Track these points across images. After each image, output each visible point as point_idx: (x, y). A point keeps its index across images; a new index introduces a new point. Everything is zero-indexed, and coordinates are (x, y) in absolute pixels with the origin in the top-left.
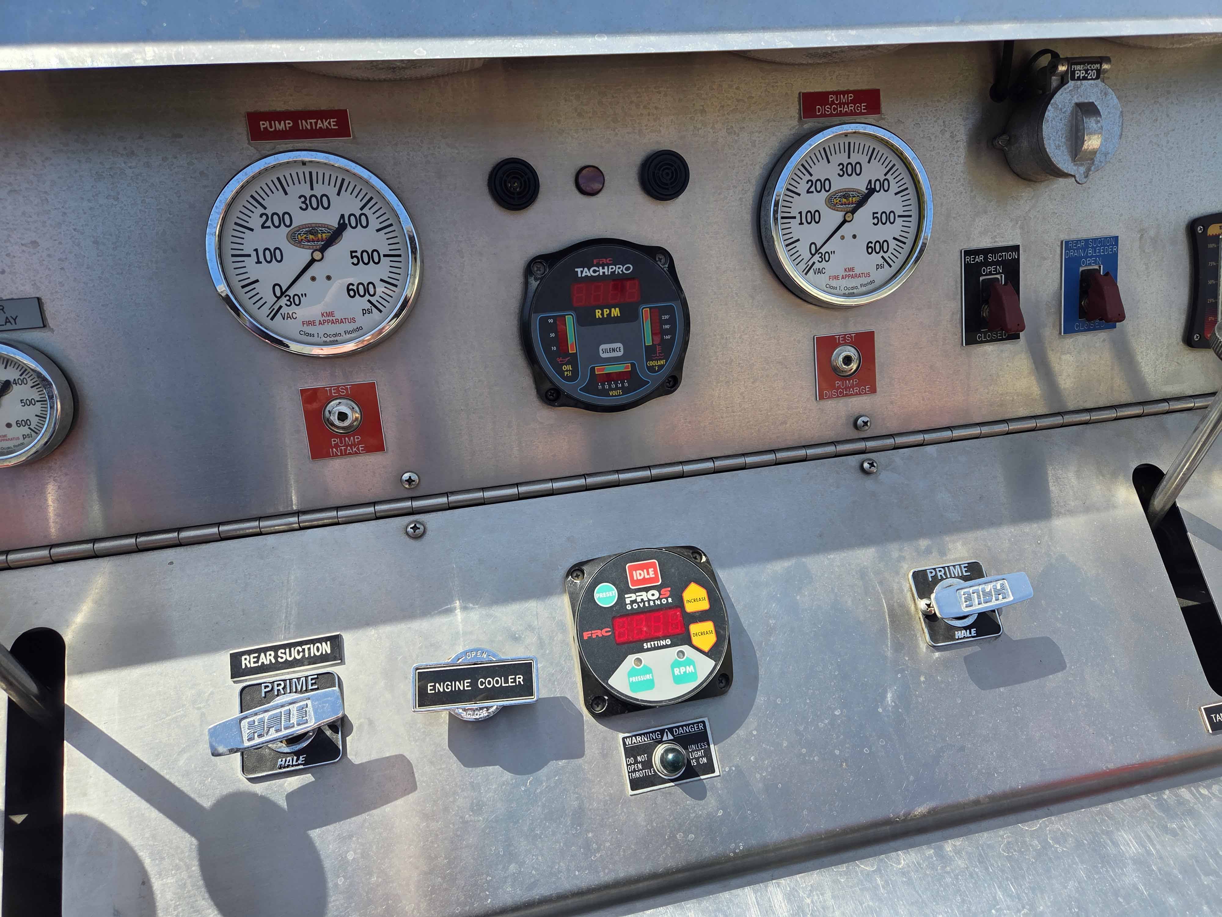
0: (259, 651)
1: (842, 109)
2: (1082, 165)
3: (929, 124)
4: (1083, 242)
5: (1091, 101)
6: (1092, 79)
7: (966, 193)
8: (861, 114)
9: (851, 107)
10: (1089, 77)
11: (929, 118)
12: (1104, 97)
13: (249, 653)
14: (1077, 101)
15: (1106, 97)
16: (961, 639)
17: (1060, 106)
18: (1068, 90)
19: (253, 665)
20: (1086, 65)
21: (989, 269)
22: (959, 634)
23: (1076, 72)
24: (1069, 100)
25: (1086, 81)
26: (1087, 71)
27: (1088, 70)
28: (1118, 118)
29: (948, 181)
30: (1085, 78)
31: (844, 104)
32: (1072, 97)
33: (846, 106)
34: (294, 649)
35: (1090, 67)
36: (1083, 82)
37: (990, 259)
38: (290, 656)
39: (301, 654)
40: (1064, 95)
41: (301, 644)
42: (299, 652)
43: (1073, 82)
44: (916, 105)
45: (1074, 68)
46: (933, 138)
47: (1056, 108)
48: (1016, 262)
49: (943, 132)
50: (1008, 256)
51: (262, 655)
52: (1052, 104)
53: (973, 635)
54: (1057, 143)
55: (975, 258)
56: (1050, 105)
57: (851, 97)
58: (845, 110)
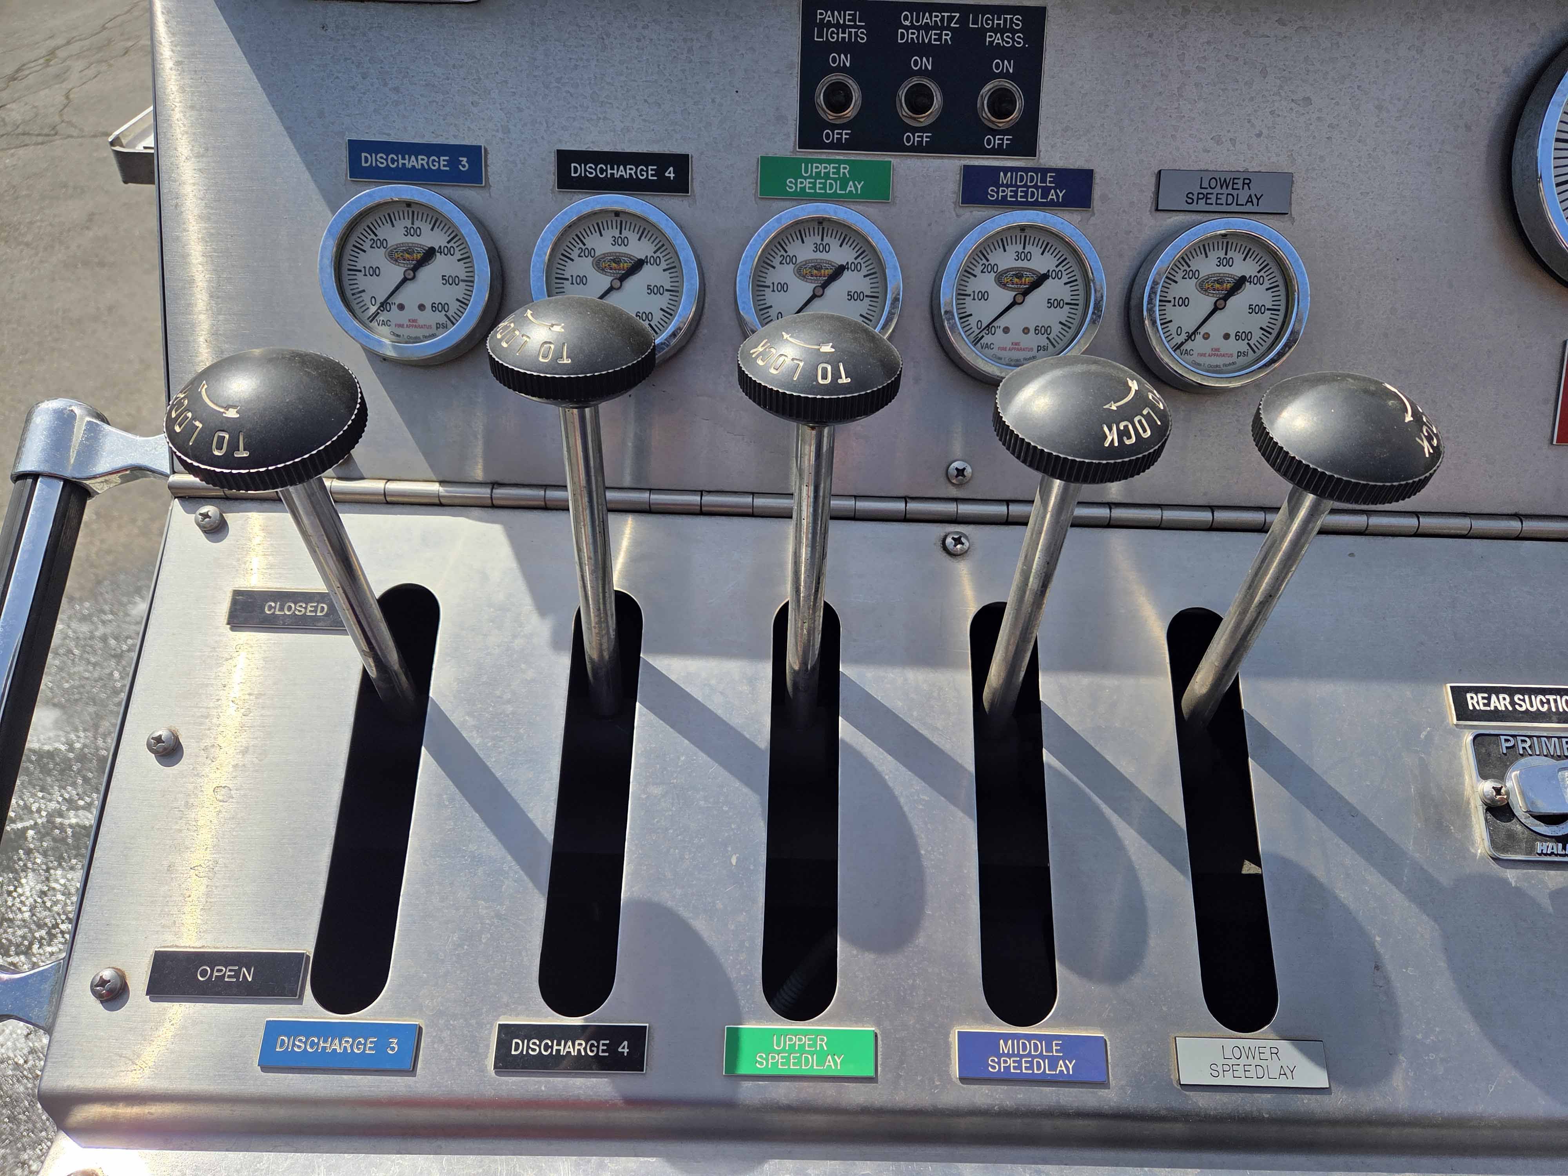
0: (1490, 691)
13: (1477, 690)
19: (1482, 708)
34: (1536, 697)
38: (1532, 706)
39: (1546, 706)
41: (1544, 692)
42: (1542, 703)
51: (1494, 697)
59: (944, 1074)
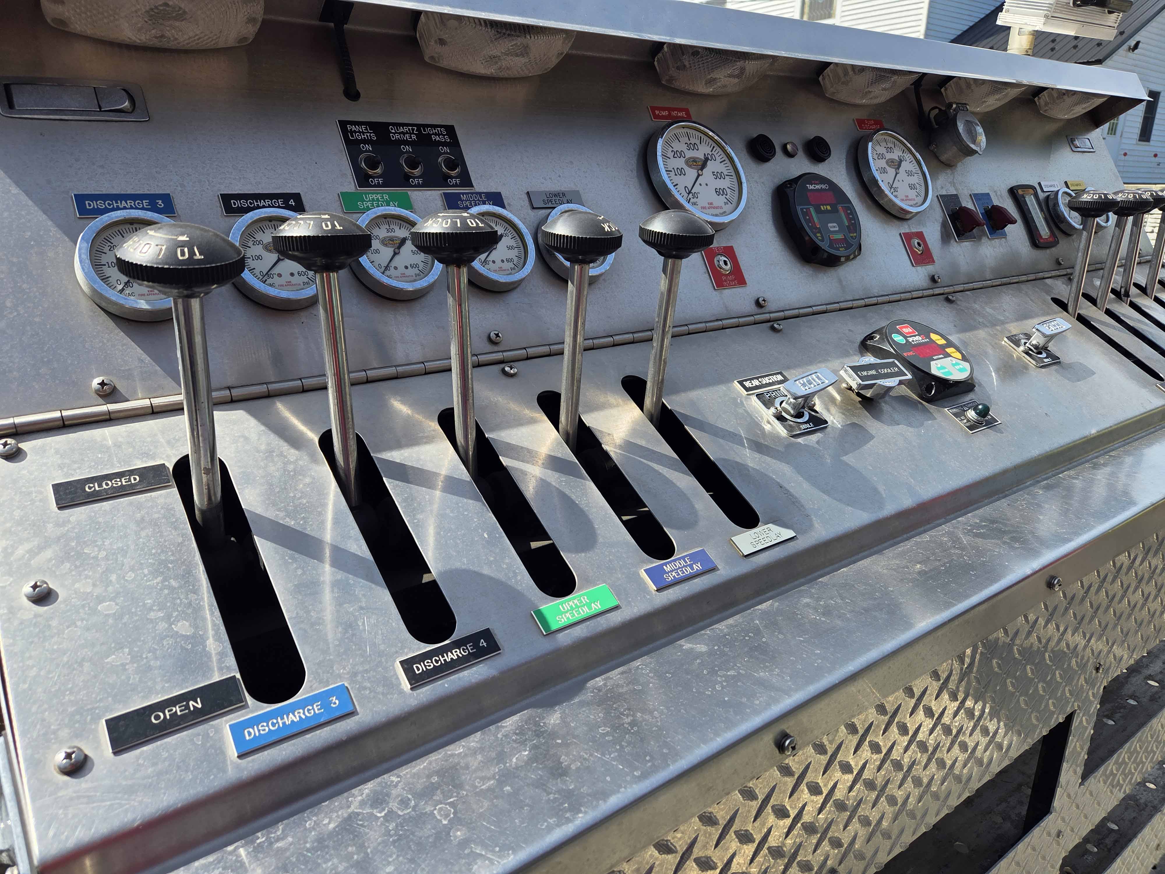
0: (750, 380)
10: (964, 110)
13: (745, 380)
14: (966, 119)
19: (752, 386)
34: (765, 378)
38: (766, 381)
41: (767, 375)
42: (769, 379)
51: (753, 381)
59: (649, 592)
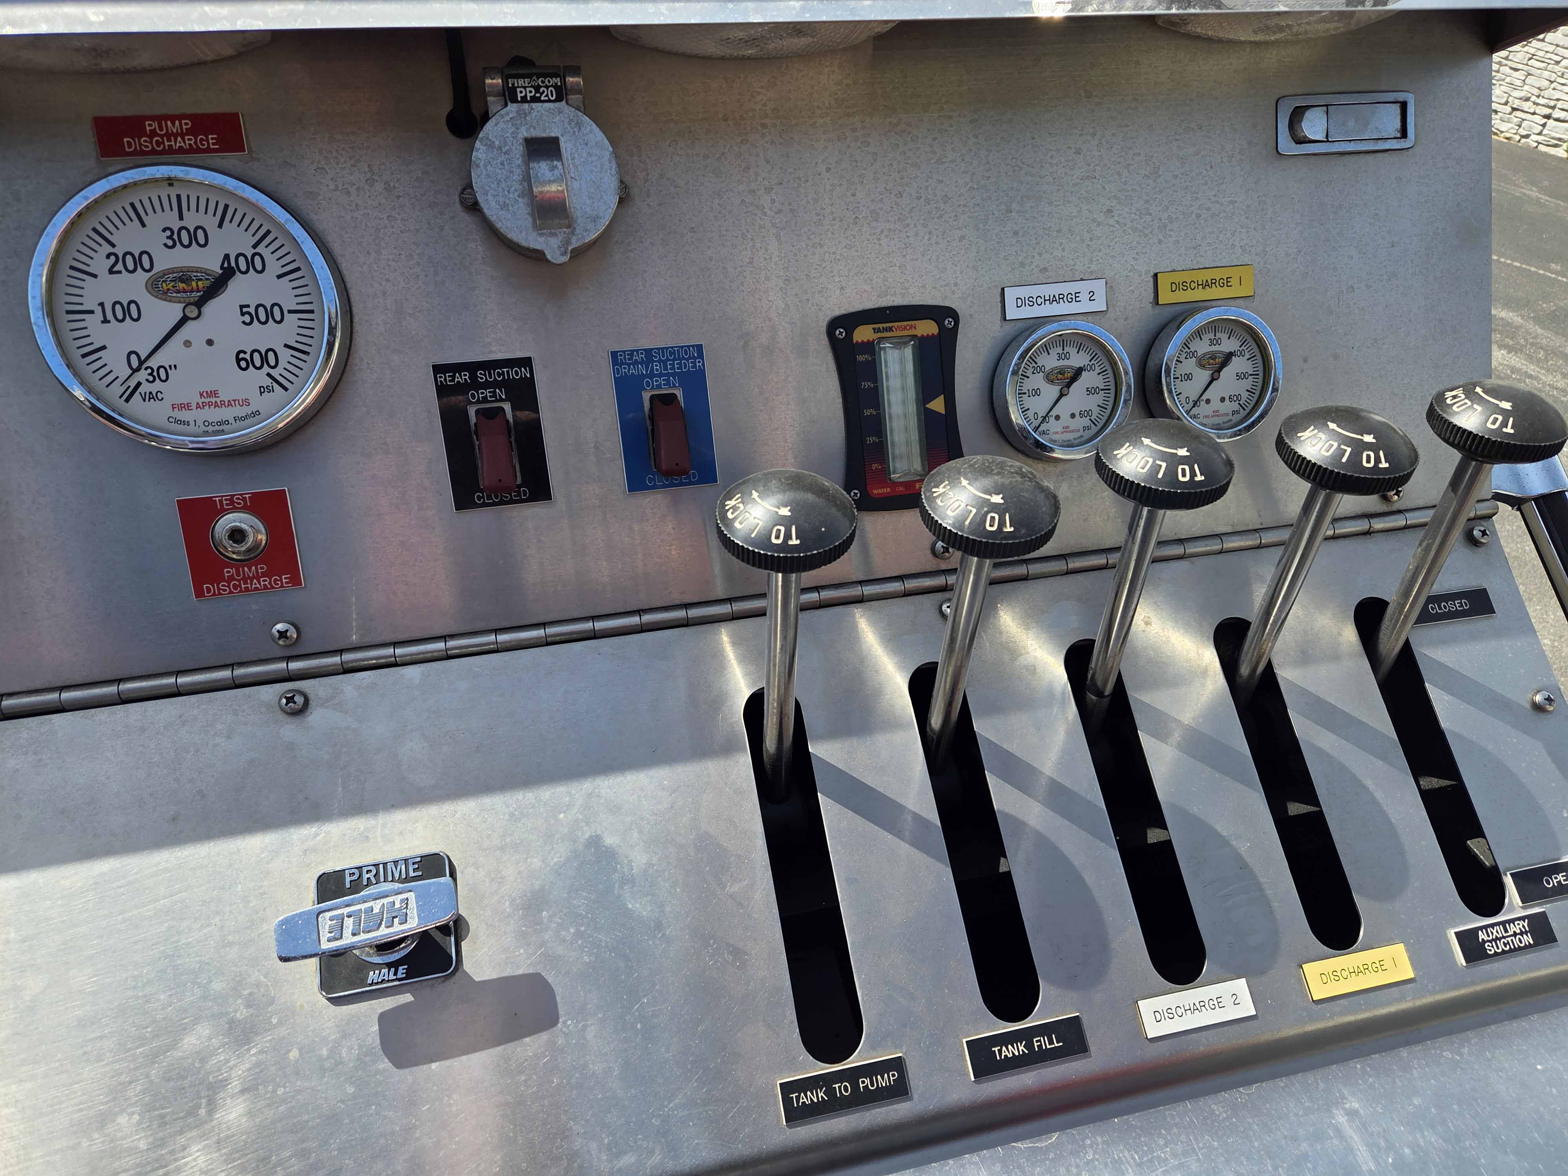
1: (173, 143)
2: (554, 235)
3: (342, 169)
4: (642, 354)
5: (553, 135)
6: (549, 101)
7: (426, 276)
8: (209, 150)
9: (190, 140)
10: (543, 98)
11: (342, 160)
12: (576, 129)
14: (526, 135)
15: (580, 129)
16: (377, 983)
17: (497, 143)
18: (507, 118)
20: (534, 77)
21: (483, 393)
22: (372, 976)
23: (518, 90)
24: (513, 133)
25: (540, 104)
26: (537, 88)
27: (539, 87)
28: (607, 163)
29: (391, 257)
30: (535, 100)
31: (176, 136)
32: (518, 129)
33: (179, 139)
35: (543, 82)
36: (534, 105)
37: (482, 378)
40: (502, 125)
43: (515, 105)
44: (314, 139)
45: (513, 84)
46: (353, 190)
47: (491, 146)
48: (529, 384)
49: (371, 182)
50: (514, 374)
52: (482, 139)
53: (399, 976)
54: (501, 199)
55: (453, 377)
56: (477, 142)
57: (187, 124)
58: (178, 144)
